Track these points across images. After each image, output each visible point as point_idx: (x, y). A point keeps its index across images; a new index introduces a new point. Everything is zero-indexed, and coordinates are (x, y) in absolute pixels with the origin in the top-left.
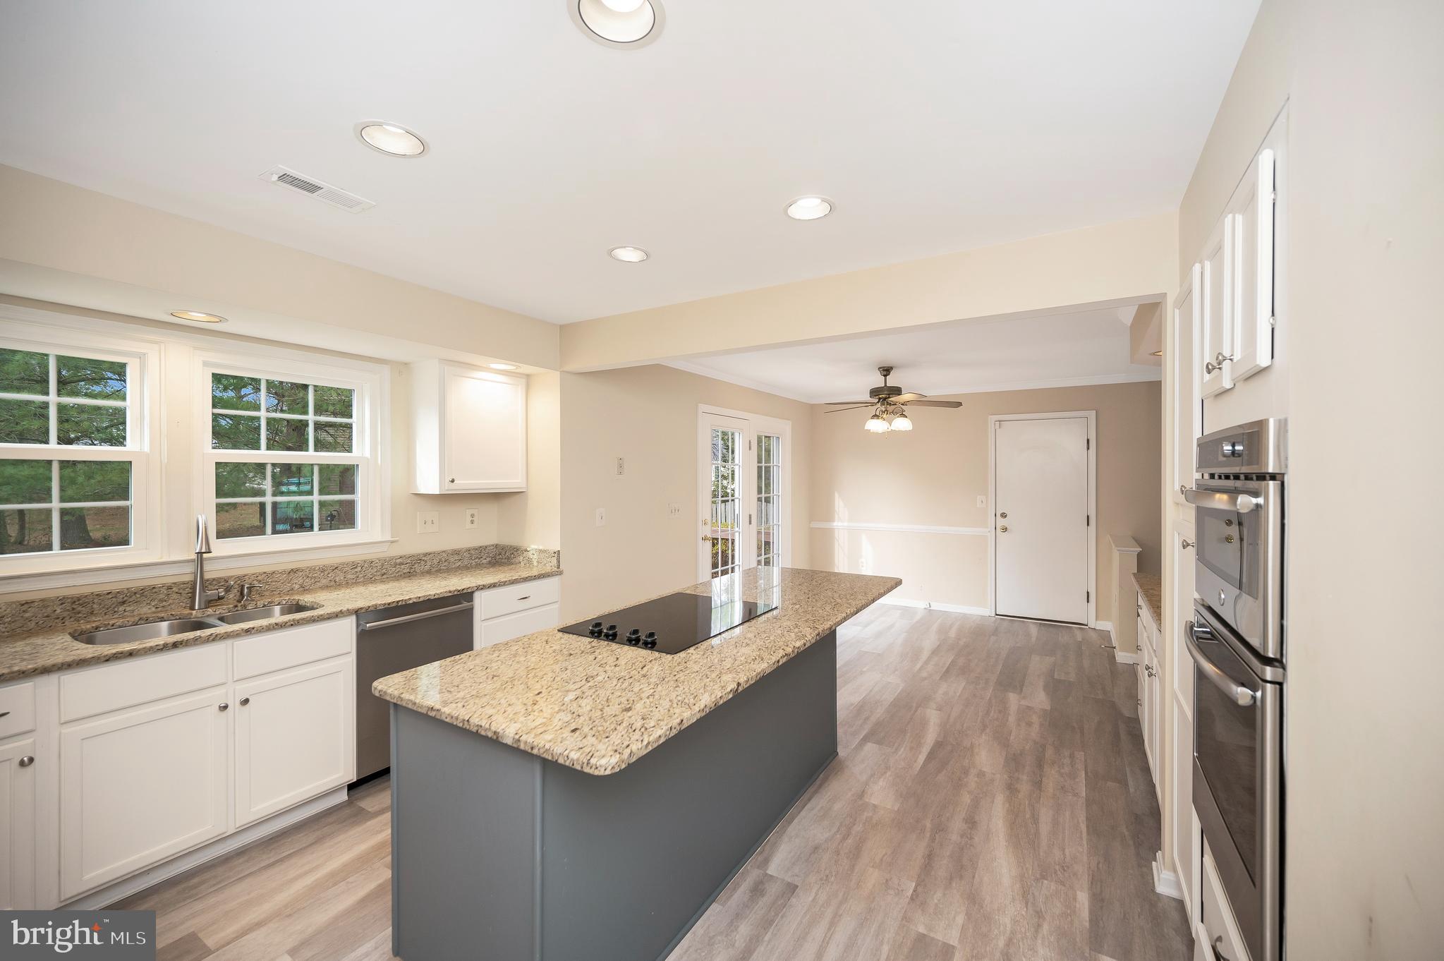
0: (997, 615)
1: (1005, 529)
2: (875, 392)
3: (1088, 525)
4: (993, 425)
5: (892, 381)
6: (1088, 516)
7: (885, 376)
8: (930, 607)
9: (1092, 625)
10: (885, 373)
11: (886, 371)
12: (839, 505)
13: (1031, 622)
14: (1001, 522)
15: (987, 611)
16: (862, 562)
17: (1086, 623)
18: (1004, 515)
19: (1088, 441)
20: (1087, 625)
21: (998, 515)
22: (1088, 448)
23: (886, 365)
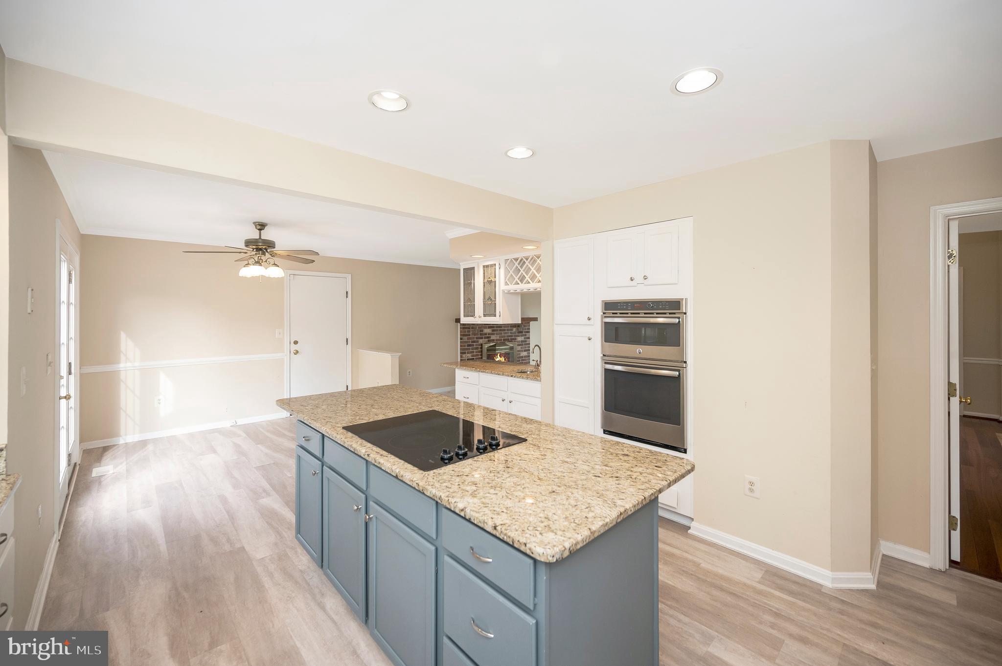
1: (297, 352)
2: (248, 243)
3: (347, 344)
6: (347, 339)
7: (260, 230)
8: (236, 423)
10: (260, 228)
11: (261, 226)
14: (294, 347)
18: (296, 343)
19: (347, 292)
22: (347, 297)
23: (264, 221)
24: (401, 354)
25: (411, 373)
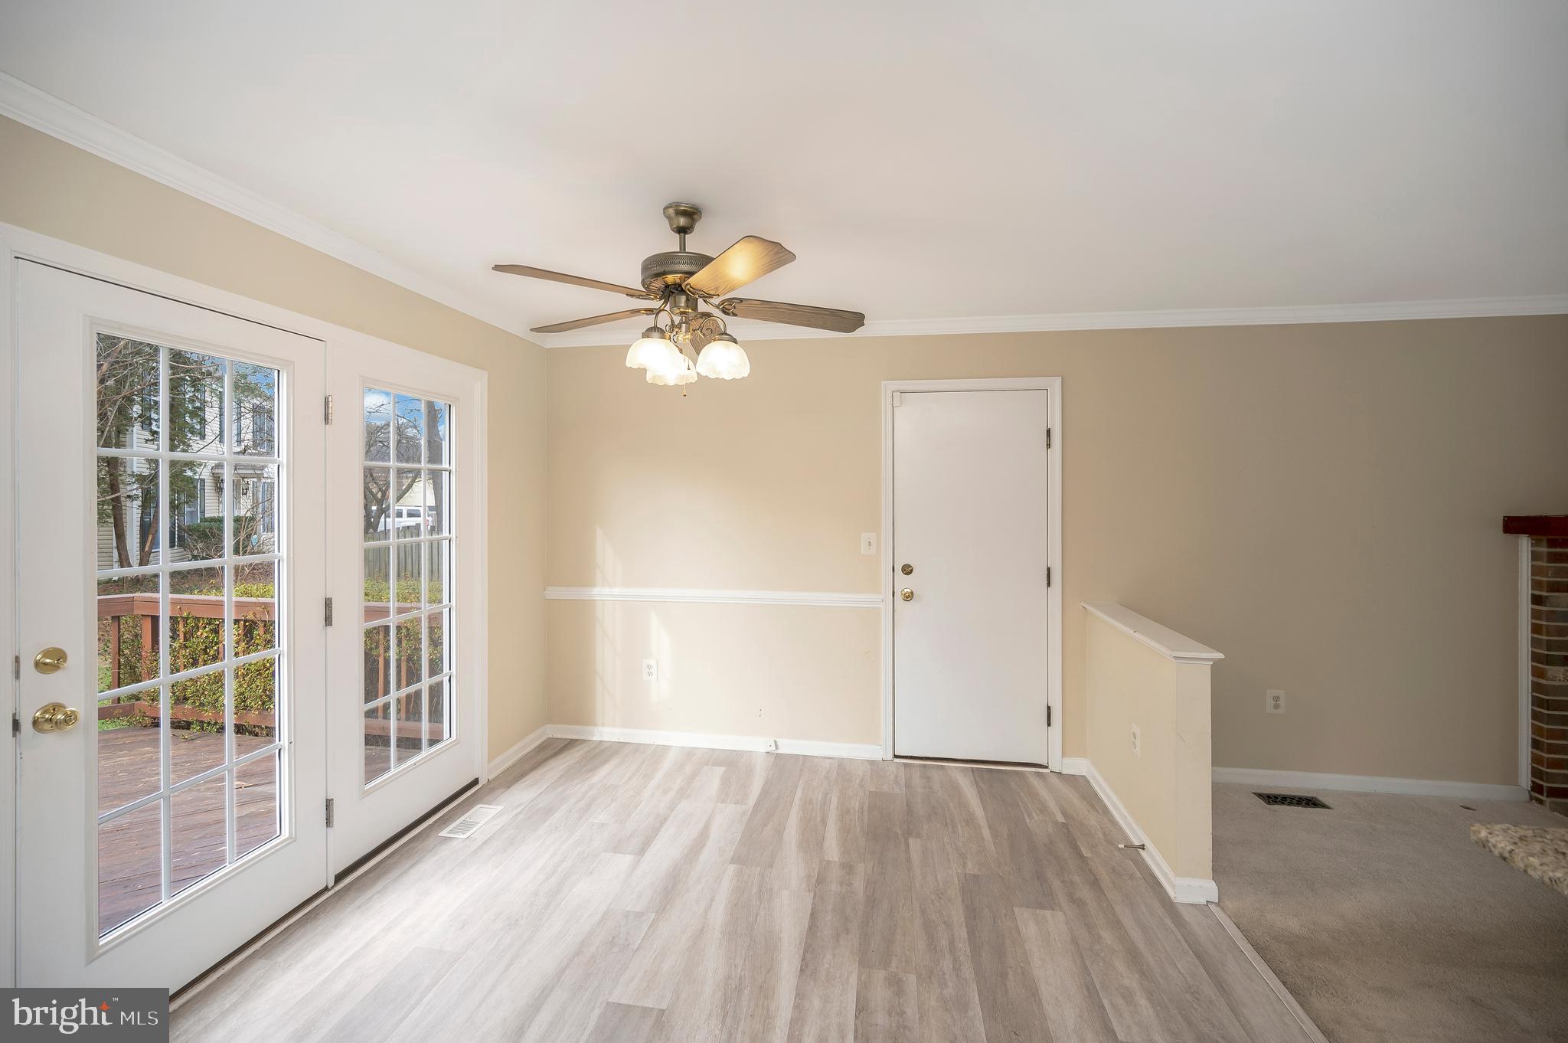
0: (896, 757)
1: (909, 597)
3: (1049, 584)
4: (889, 400)
5: (695, 243)
6: (1048, 569)
7: (683, 230)
8: (777, 747)
9: (1055, 765)
10: (682, 221)
11: (688, 219)
12: (607, 555)
13: (956, 768)
14: (904, 583)
15: (879, 752)
16: (649, 667)
17: (1044, 763)
18: (907, 570)
19: (1048, 432)
20: (1047, 767)
21: (898, 569)
22: (1049, 445)
24: (1221, 656)
25: (1282, 702)
